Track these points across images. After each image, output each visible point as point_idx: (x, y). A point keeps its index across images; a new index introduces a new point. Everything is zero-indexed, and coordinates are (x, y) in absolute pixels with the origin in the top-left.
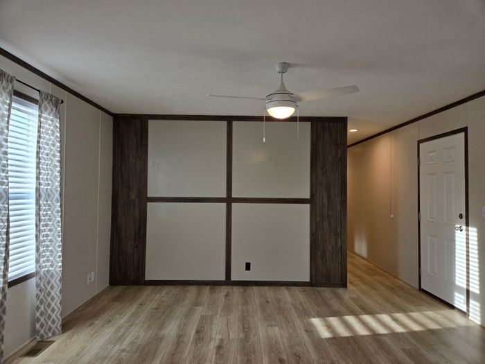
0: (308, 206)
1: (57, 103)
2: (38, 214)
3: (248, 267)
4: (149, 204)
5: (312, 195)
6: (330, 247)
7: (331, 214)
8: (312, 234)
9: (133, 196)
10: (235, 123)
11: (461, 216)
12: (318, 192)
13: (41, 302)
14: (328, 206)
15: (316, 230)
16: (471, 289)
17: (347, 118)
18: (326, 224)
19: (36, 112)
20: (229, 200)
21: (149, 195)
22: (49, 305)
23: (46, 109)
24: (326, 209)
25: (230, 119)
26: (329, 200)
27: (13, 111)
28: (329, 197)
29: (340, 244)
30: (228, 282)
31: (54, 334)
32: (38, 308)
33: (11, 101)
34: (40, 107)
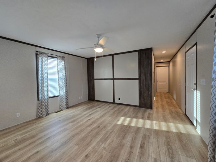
0: (138, 81)
1: (63, 58)
2: (59, 83)
3: (119, 99)
4: (95, 81)
5: (139, 77)
6: (146, 95)
7: (146, 83)
8: (139, 90)
9: (92, 79)
10: (114, 56)
11: (195, 84)
12: (141, 76)
13: (61, 102)
14: (145, 81)
15: (141, 89)
16: (197, 119)
17: (152, 48)
18: (144, 87)
19: (57, 60)
20: (113, 79)
21: (95, 78)
22: (63, 103)
23: (59, 59)
24: (144, 82)
25: (113, 55)
26: (145, 78)
27: (48, 60)
28: (145, 77)
29: (150, 94)
30: (114, 103)
31: (64, 109)
32: (60, 103)
33: (47, 58)
34: (57, 59)
